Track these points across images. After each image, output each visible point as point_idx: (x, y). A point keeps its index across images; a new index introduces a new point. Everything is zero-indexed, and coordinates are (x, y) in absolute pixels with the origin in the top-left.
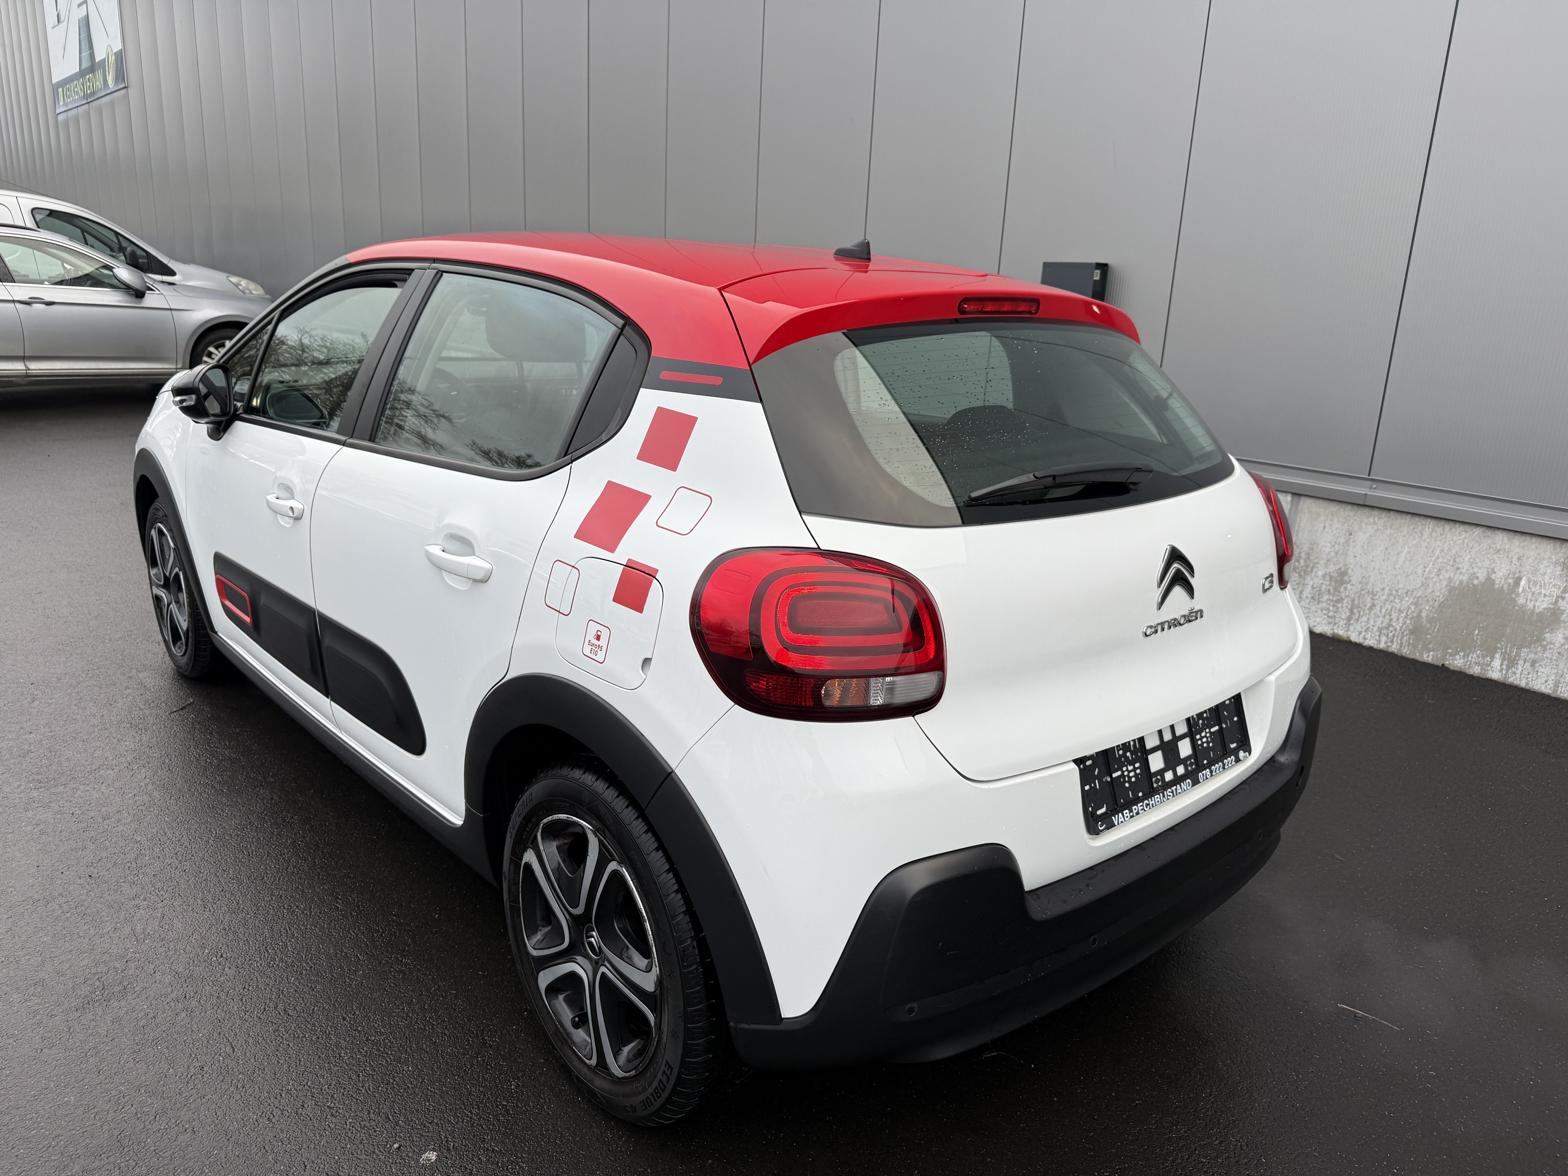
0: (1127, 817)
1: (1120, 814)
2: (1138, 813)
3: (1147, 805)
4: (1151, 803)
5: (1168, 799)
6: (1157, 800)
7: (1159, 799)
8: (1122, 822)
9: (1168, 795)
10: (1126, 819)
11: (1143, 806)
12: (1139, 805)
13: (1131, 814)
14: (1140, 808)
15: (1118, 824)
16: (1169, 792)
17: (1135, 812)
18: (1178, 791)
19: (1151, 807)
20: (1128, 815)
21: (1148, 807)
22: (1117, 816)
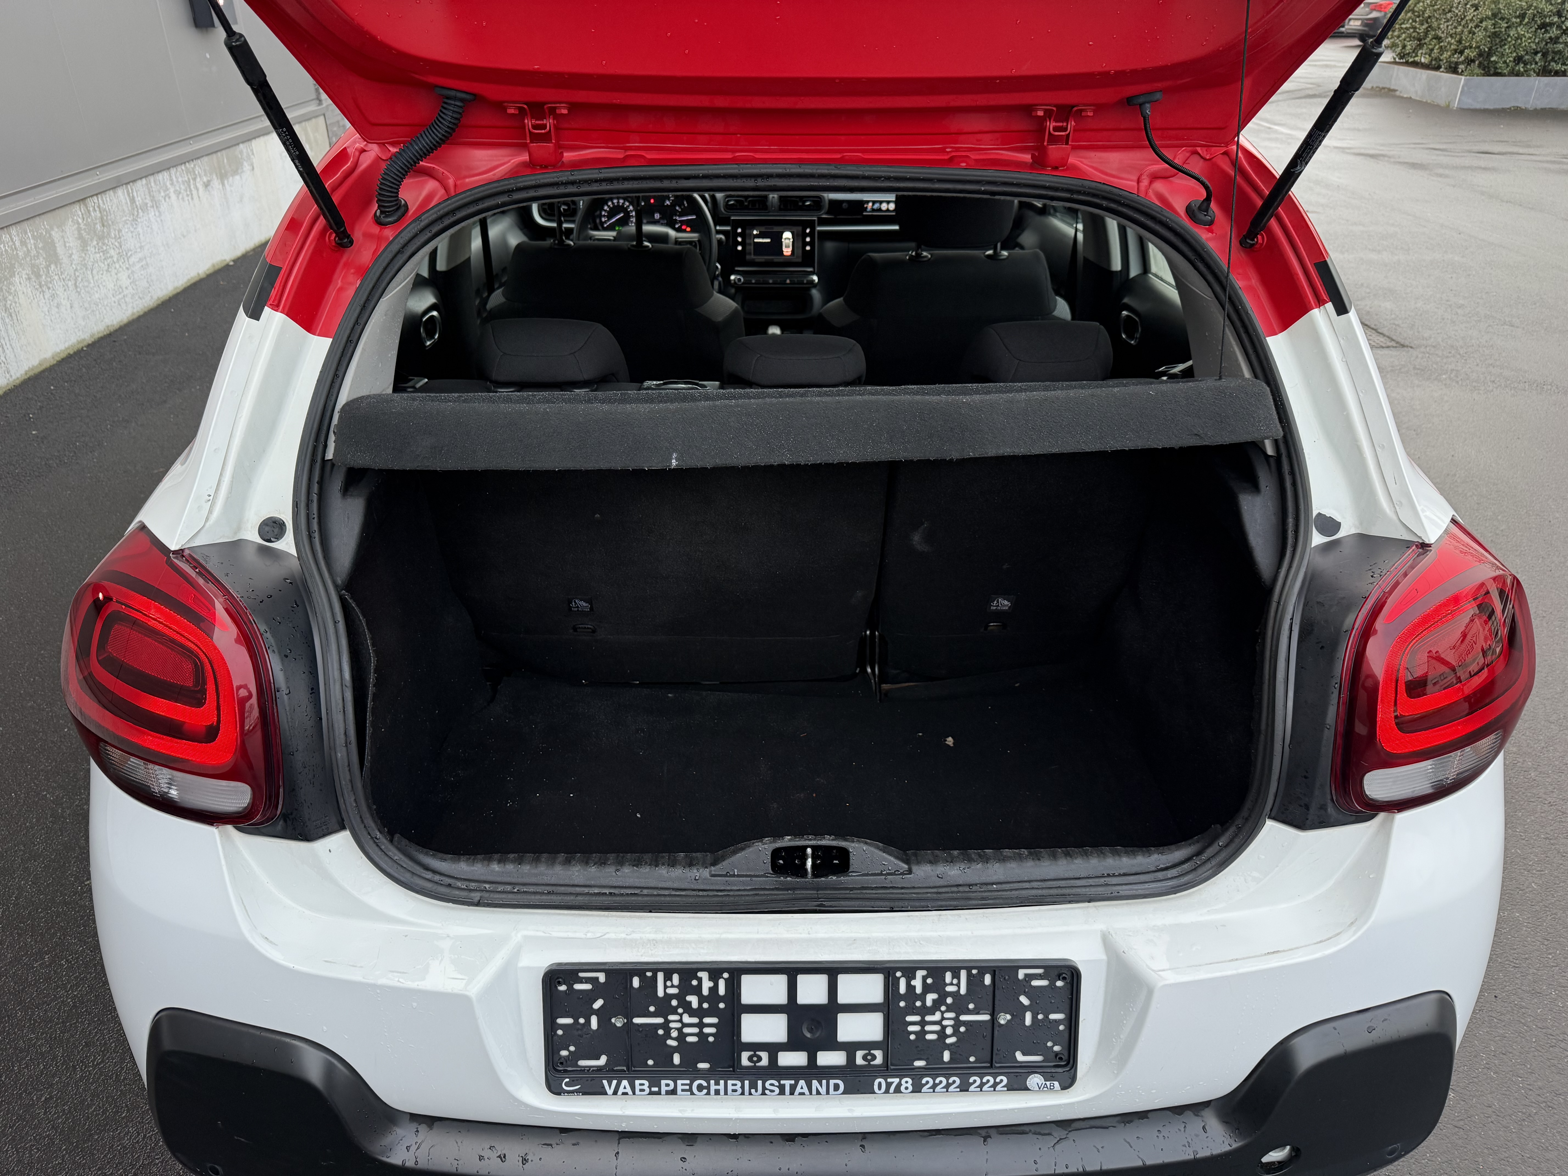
0: (643, 1090)
1: (625, 1083)
2: (673, 1092)
3: (700, 1088)
4: (713, 1088)
5: (763, 1094)
6: (730, 1088)
7: (738, 1087)
8: (624, 1094)
9: (764, 1088)
10: (637, 1092)
11: (691, 1085)
12: (679, 1082)
13: (655, 1089)
14: (679, 1088)
15: (615, 1093)
16: (772, 1085)
17: (664, 1089)
18: (798, 1090)
19: (712, 1092)
20: (646, 1087)
21: (705, 1091)
22: (615, 1082)
